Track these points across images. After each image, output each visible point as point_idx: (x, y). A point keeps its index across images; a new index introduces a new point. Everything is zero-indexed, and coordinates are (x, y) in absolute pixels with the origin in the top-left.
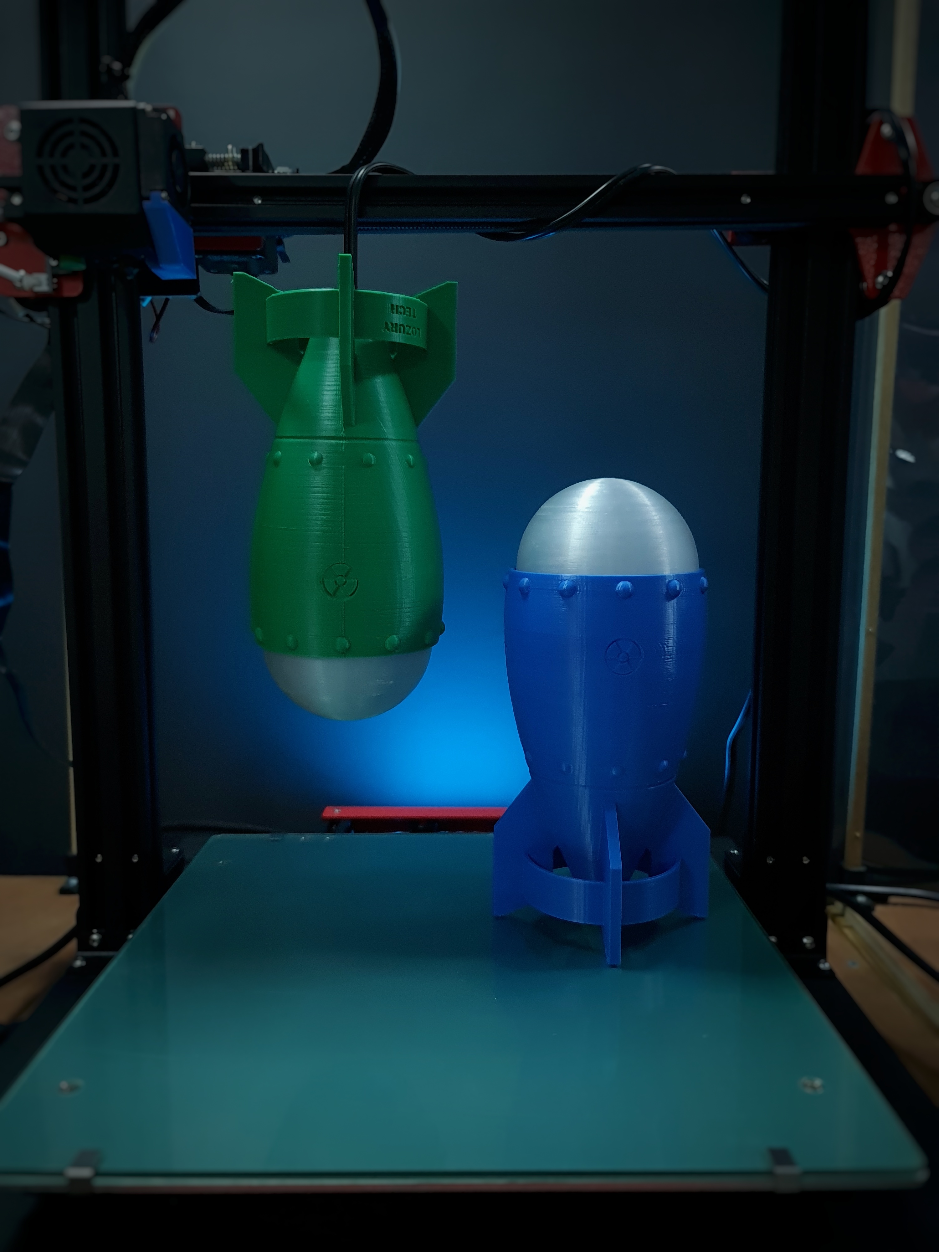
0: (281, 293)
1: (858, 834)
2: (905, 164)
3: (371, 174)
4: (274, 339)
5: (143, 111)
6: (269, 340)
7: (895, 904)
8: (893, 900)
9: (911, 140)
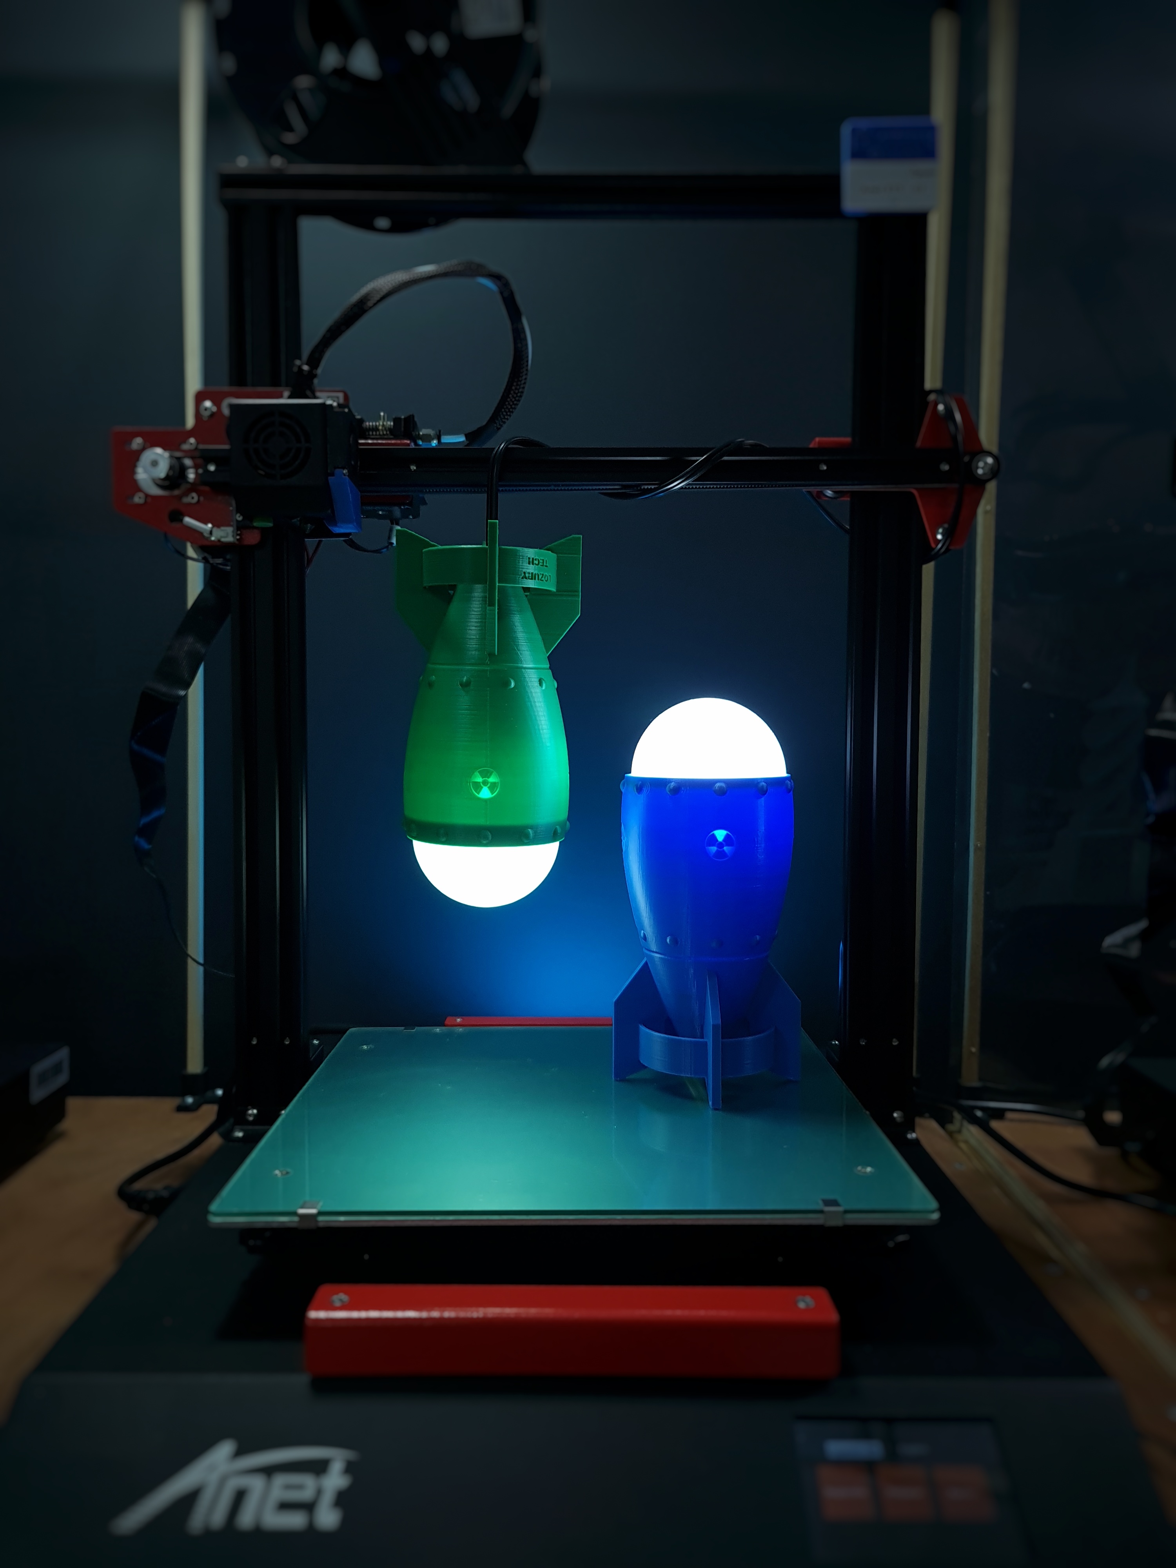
0: (440, 547)
1: (974, 1050)
2: (954, 439)
3: (509, 446)
4: (431, 584)
5: (331, 406)
6: (425, 585)
7: (1012, 1120)
8: (1009, 1115)
9: (958, 417)
